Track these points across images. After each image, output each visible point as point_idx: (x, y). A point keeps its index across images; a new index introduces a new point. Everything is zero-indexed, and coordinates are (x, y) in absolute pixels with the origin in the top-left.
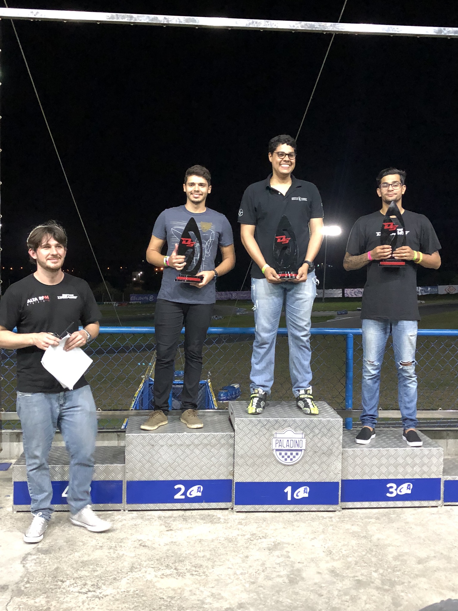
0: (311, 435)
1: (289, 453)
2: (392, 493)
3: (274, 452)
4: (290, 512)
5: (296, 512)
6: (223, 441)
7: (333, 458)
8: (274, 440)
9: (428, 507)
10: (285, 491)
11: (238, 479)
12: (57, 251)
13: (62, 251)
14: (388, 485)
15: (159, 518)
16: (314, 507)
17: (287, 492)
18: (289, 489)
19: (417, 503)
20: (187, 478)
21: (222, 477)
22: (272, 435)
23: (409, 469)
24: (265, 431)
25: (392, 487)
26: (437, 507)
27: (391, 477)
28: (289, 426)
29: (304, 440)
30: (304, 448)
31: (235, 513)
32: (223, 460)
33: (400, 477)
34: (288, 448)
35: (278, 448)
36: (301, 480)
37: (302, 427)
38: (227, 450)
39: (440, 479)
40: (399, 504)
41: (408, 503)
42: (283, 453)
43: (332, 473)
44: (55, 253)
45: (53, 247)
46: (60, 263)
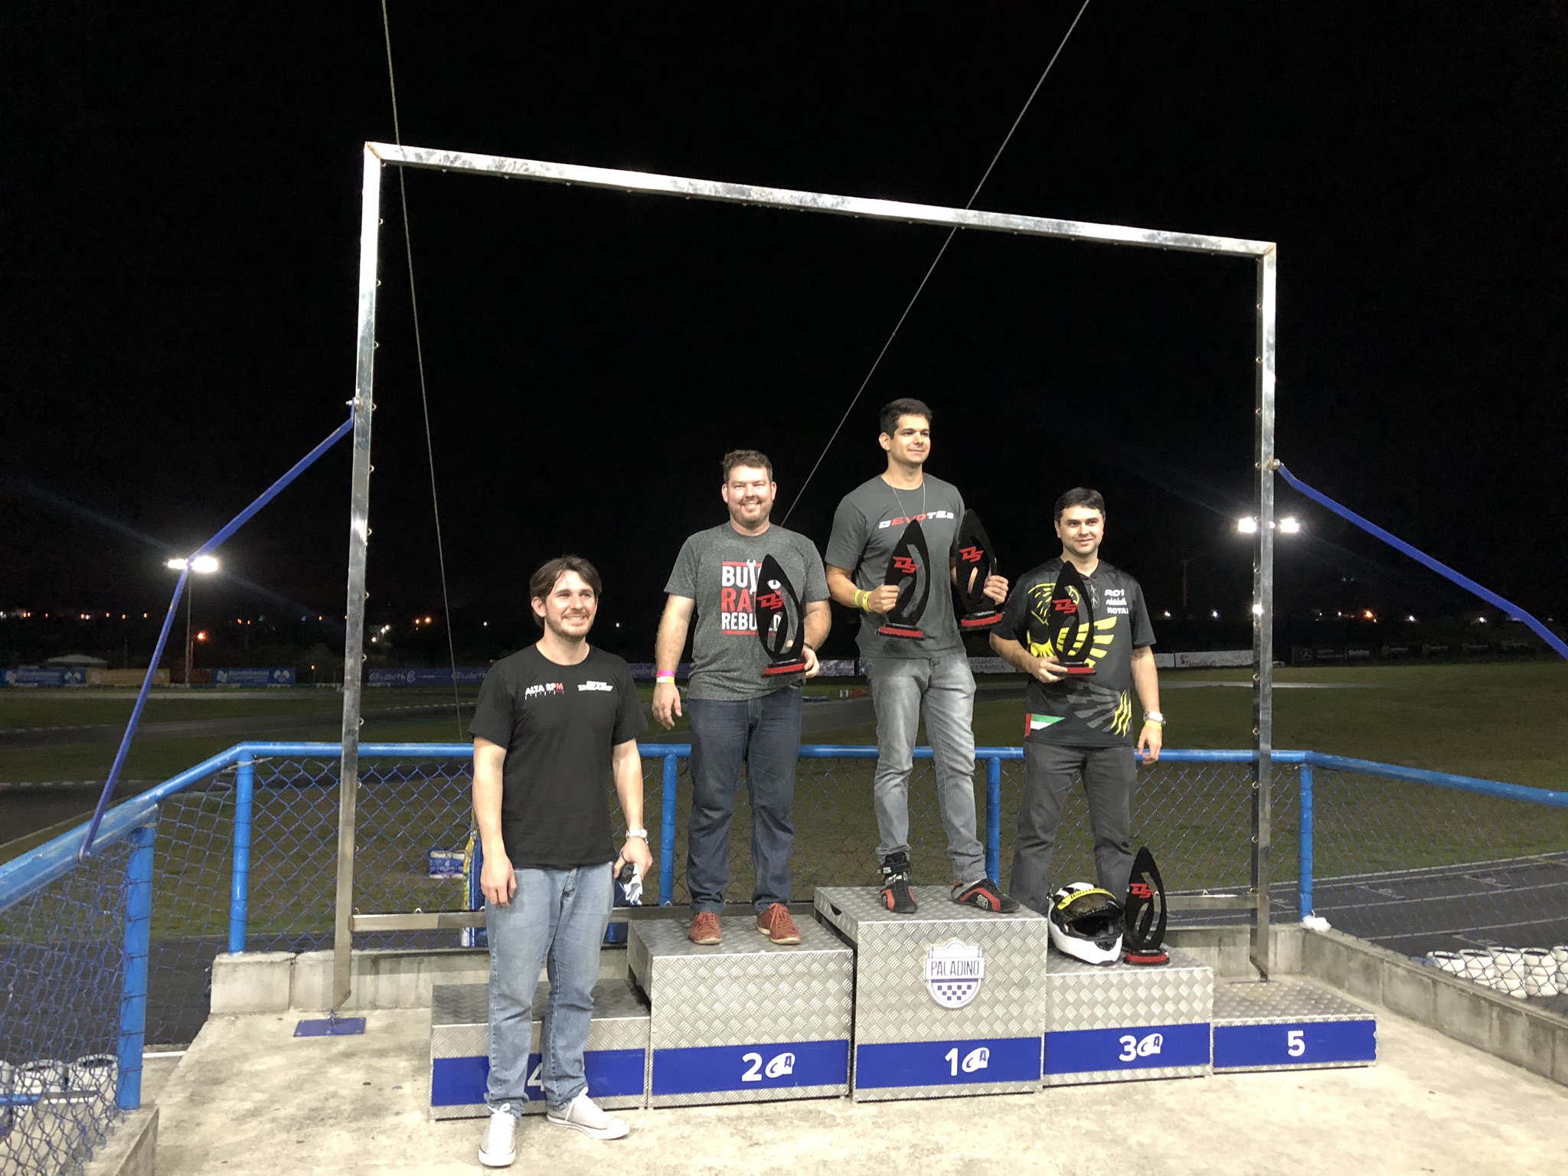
0: (993, 951)
1: (955, 985)
2: (1128, 1053)
3: (929, 985)
4: (954, 1097)
5: (966, 1096)
6: (832, 966)
7: (1030, 993)
8: (929, 961)
9: (1189, 1077)
10: (948, 1058)
11: (861, 1038)
12: (582, 602)
13: (591, 604)
14: (1123, 1040)
15: (720, 1119)
16: (997, 1087)
17: (951, 1060)
18: (953, 1055)
19: (1169, 1071)
20: (766, 1040)
21: (830, 1036)
22: (924, 952)
23: (1156, 1008)
24: (910, 945)
25: (1128, 1043)
26: (1202, 1076)
27: (1126, 1024)
28: (955, 935)
29: (982, 961)
30: (981, 976)
31: (856, 1104)
32: (831, 1002)
33: (1141, 1023)
34: (954, 977)
35: (935, 977)
36: (975, 1037)
37: (977, 936)
38: (840, 983)
39: (1209, 1024)
40: (1141, 1073)
41: (1155, 1072)
42: (945, 986)
43: (1028, 1021)
44: (579, 606)
45: (576, 595)
46: (585, 626)
